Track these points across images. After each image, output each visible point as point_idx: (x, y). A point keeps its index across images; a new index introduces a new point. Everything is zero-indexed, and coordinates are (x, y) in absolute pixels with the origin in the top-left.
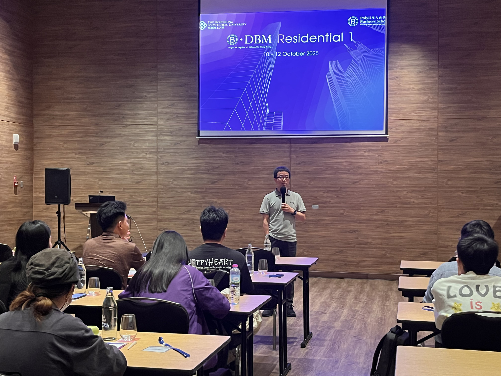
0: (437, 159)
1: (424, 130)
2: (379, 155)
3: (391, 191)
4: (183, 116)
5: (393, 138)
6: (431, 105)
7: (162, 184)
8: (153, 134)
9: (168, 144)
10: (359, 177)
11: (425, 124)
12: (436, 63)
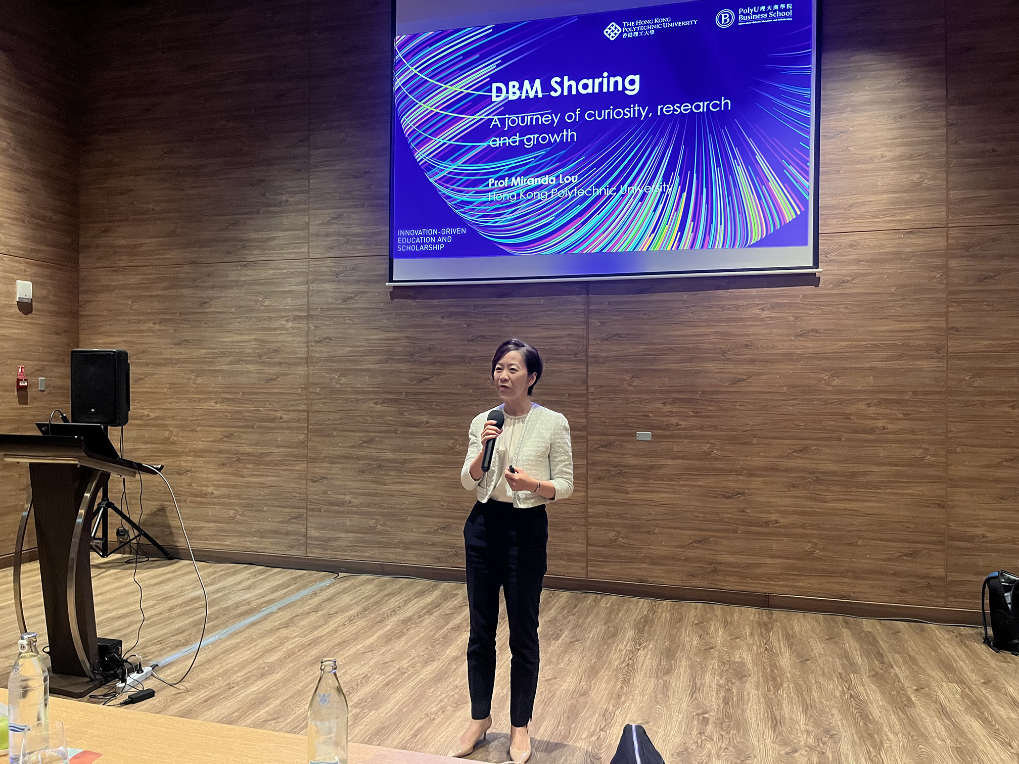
0: (944, 325)
1: (912, 255)
2: (796, 318)
3: (826, 402)
4: (361, 239)
5: (831, 277)
6: (927, 195)
7: (318, 384)
8: (301, 279)
9: (330, 300)
10: (749, 368)
11: (914, 241)
12: (941, 92)
